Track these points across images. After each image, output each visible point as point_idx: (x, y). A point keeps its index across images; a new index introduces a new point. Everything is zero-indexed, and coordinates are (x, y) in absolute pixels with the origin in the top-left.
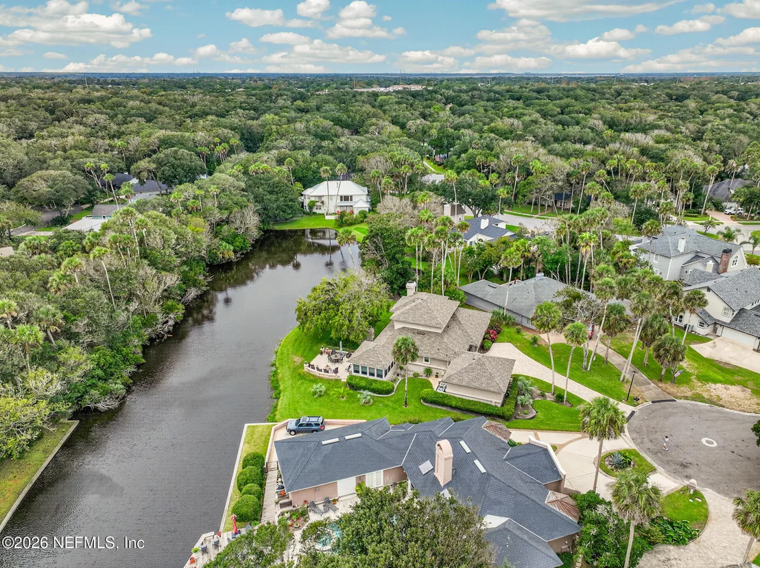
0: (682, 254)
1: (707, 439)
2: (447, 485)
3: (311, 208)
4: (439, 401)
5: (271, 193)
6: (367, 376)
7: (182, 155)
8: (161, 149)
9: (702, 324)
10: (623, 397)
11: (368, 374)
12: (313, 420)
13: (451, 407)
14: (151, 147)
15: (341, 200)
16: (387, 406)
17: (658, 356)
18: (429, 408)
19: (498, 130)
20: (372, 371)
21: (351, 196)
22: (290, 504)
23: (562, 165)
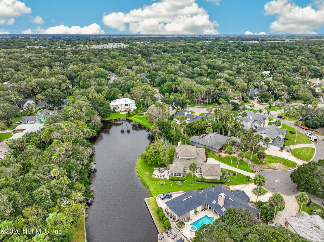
1: (276, 180)
2: (224, 206)
3: (114, 110)
4: (202, 181)
6: (176, 176)
7: (56, 91)
8: (37, 87)
9: (264, 144)
10: (251, 171)
11: (176, 175)
12: (169, 194)
13: (206, 182)
14: (33, 87)
15: (125, 106)
16: (186, 185)
17: (259, 157)
18: (200, 184)
19: (171, 71)
20: (178, 174)
21: (129, 104)
22: (178, 221)
23: (204, 88)
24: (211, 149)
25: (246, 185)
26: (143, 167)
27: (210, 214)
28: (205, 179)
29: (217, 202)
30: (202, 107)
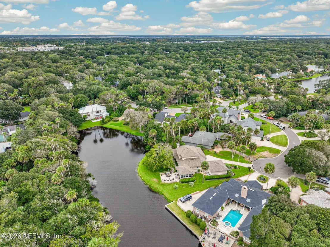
3: (84, 118)
4: (212, 178)
10: (247, 162)
11: (186, 177)
15: (96, 113)
17: (251, 149)
22: (210, 220)
23: (174, 89)
25: (249, 176)
26: (148, 174)
28: (214, 176)
29: (240, 195)
30: (174, 108)
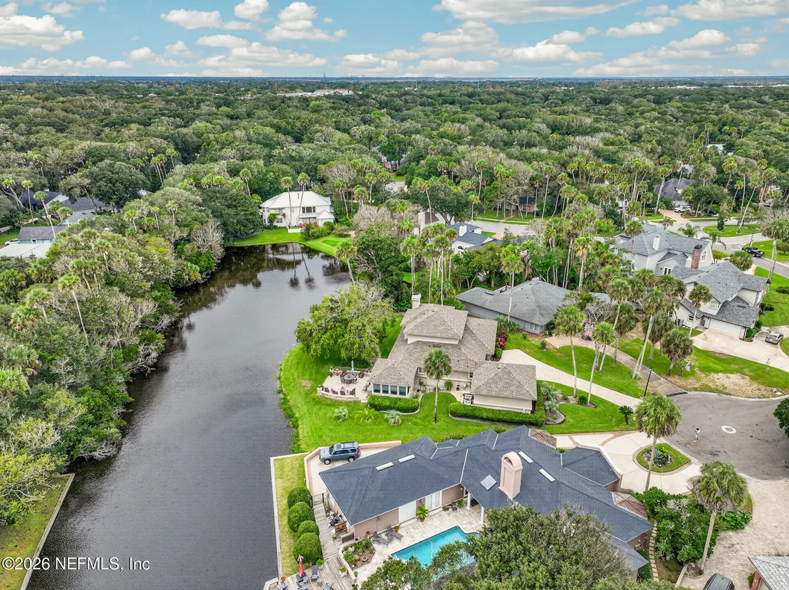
0: (657, 252)
1: (726, 426)
2: (518, 497)
3: (271, 221)
4: (470, 414)
5: (229, 206)
6: (389, 395)
7: (120, 168)
8: (87, 162)
9: (691, 318)
10: (639, 394)
11: (389, 392)
12: (348, 446)
13: (482, 419)
14: (76, 160)
15: (304, 212)
16: (416, 424)
17: (669, 352)
18: (460, 423)
19: (449, 135)
20: (394, 389)
21: (314, 208)
22: (351, 537)
23: (527, 169)
24: (521, 325)
25: (616, 436)
26: (300, 366)
27: (470, 523)
28: (480, 409)
29: (498, 484)
30: (519, 224)
